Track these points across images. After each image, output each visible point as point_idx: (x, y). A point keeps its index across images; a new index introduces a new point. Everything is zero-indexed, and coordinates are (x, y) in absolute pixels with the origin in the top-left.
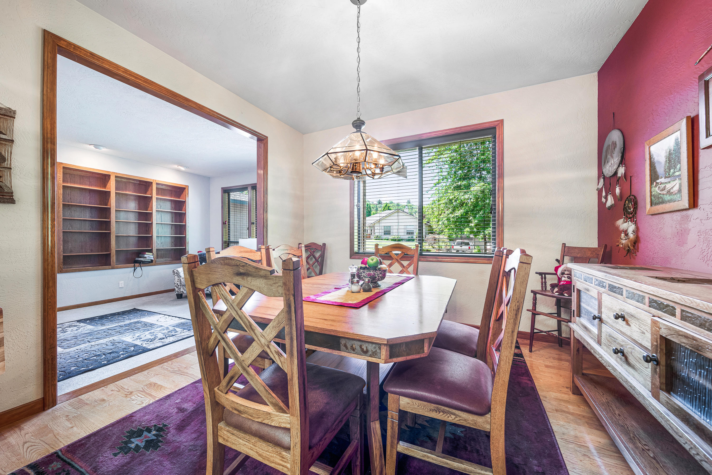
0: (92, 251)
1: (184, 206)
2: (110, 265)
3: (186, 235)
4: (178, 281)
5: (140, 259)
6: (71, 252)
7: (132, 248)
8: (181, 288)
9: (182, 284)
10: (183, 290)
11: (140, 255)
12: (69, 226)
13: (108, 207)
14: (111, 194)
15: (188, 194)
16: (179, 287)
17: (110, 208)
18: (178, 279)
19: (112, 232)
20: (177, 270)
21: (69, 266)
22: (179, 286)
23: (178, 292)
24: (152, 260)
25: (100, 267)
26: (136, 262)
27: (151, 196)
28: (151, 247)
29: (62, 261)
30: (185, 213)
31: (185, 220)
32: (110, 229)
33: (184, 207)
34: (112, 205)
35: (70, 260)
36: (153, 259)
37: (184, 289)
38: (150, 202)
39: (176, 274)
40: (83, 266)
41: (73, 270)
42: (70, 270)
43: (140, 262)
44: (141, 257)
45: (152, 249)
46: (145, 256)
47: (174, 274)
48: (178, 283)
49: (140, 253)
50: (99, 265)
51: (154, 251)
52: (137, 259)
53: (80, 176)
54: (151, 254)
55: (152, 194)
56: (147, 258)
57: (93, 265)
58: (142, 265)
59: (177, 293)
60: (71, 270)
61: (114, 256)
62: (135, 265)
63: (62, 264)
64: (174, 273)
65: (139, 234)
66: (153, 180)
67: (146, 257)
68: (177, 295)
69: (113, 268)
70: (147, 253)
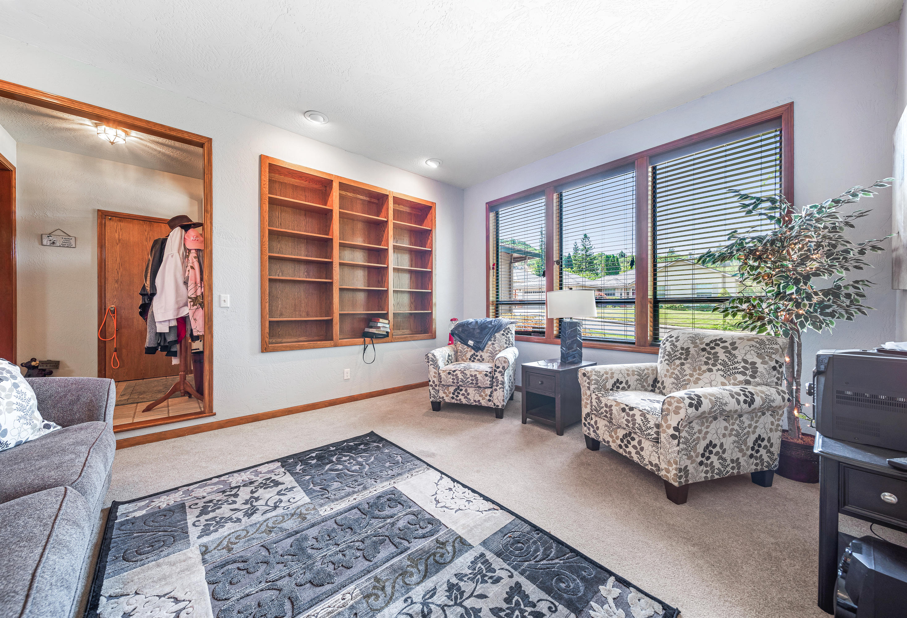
0: (308, 315)
1: (428, 239)
2: (332, 339)
3: (432, 289)
4: (434, 377)
5: (371, 330)
6: (281, 315)
7: (361, 311)
8: (440, 391)
9: (443, 383)
10: (444, 395)
11: (371, 324)
12: (278, 271)
13: (330, 237)
14: (334, 214)
15: (435, 218)
16: (437, 388)
17: (332, 239)
18: (435, 373)
19: (334, 281)
20: (433, 355)
21: (280, 340)
22: (436, 386)
23: (434, 397)
24: (387, 332)
25: (319, 342)
26: (365, 335)
27: (386, 220)
28: (386, 309)
29: (267, 330)
30: (431, 251)
31: (430, 263)
32: (331, 278)
33: (429, 241)
34: (334, 235)
35: (279, 330)
36: (389, 331)
37: (445, 393)
38: (384, 231)
39: (431, 363)
40: (296, 340)
41: (282, 346)
42: (278, 347)
43: (372, 336)
44: (371, 327)
45: (387, 314)
46: (379, 325)
47: (428, 362)
48: (435, 380)
49: (371, 320)
50: (316, 338)
51: (391, 316)
52: (367, 330)
53: (293, 185)
54: (387, 321)
55: (387, 216)
56: (382, 329)
57: (310, 339)
58: (374, 341)
59: (432, 399)
60: (280, 347)
61: (337, 323)
62: (365, 340)
63: (268, 336)
64: (428, 359)
65: (368, 287)
66: (389, 191)
67: (379, 327)
68: (432, 402)
69: (336, 346)
70: (381, 320)
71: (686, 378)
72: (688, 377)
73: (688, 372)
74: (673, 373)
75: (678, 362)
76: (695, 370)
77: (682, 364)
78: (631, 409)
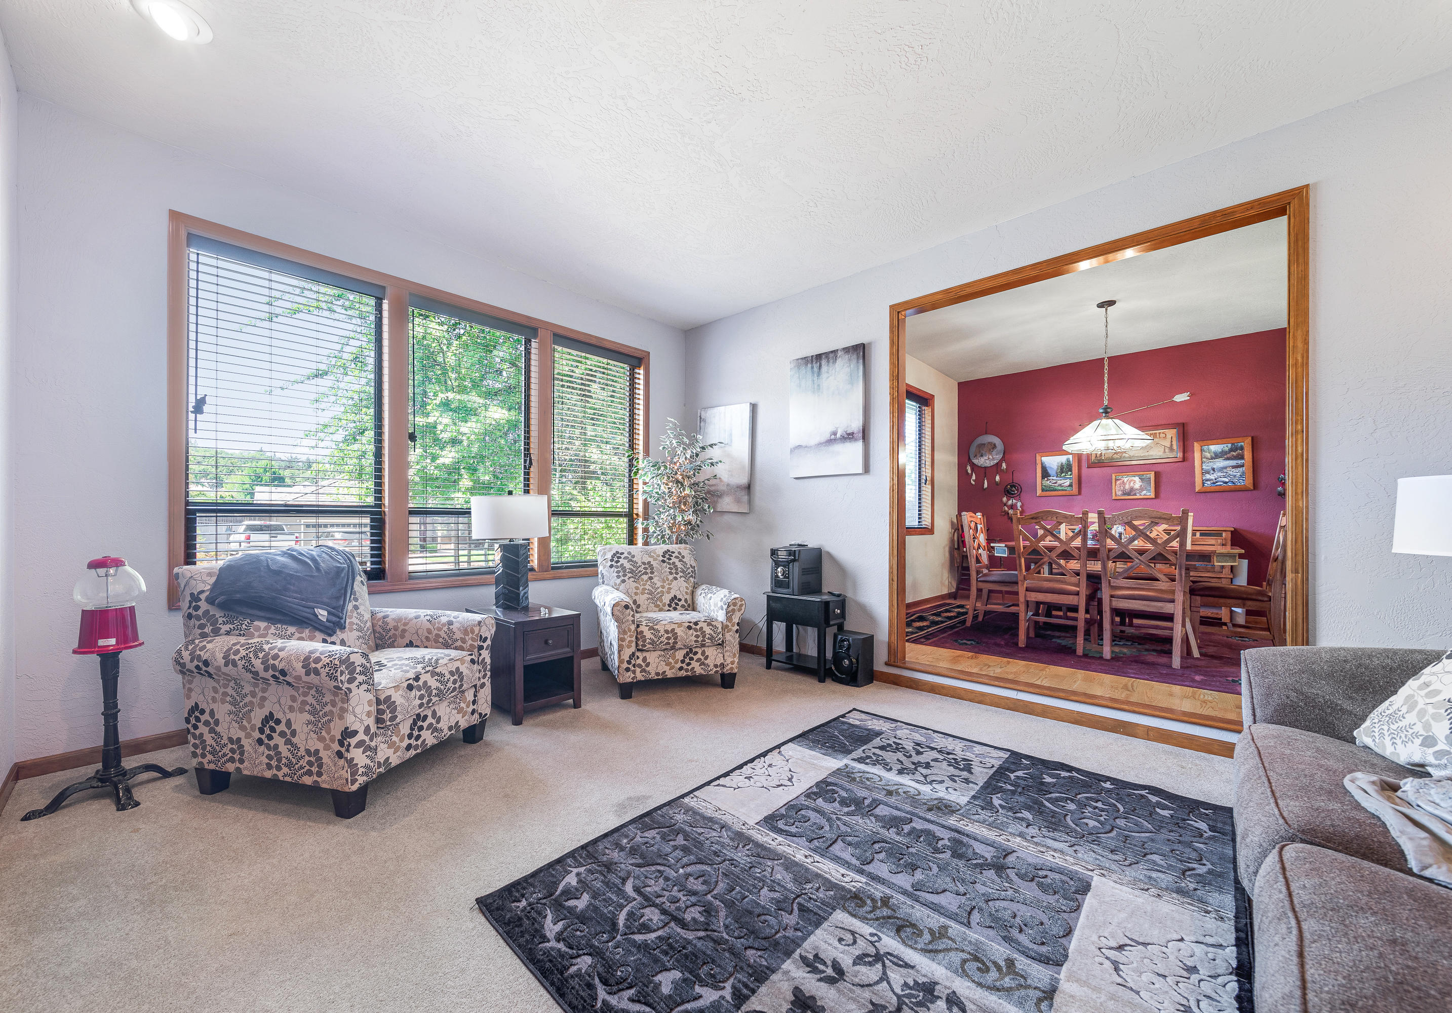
71: (659, 590)
72: (660, 589)
73: (659, 584)
74: (644, 589)
75: (645, 577)
76: (664, 581)
77: (651, 578)
78: (696, 624)
